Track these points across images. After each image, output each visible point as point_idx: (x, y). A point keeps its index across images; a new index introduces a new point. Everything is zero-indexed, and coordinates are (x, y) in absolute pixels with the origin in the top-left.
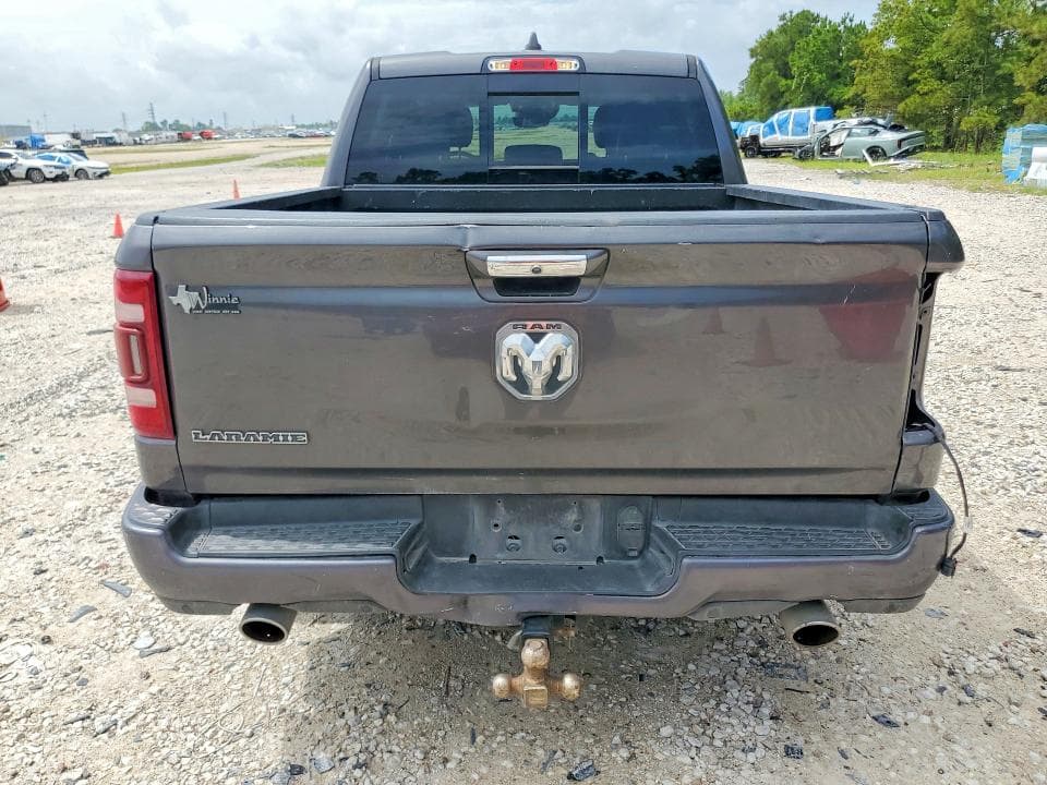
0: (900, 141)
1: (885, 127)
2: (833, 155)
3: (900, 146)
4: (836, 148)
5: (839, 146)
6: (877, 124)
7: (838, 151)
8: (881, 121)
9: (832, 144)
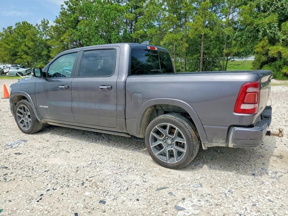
0: (26, 71)
1: (21, 67)
2: (5, 75)
3: (26, 72)
4: (6, 73)
5: (7, 72)
6: (17, 66)
7: (7, 74)
8: (18, 65)
9: (5, 72)
